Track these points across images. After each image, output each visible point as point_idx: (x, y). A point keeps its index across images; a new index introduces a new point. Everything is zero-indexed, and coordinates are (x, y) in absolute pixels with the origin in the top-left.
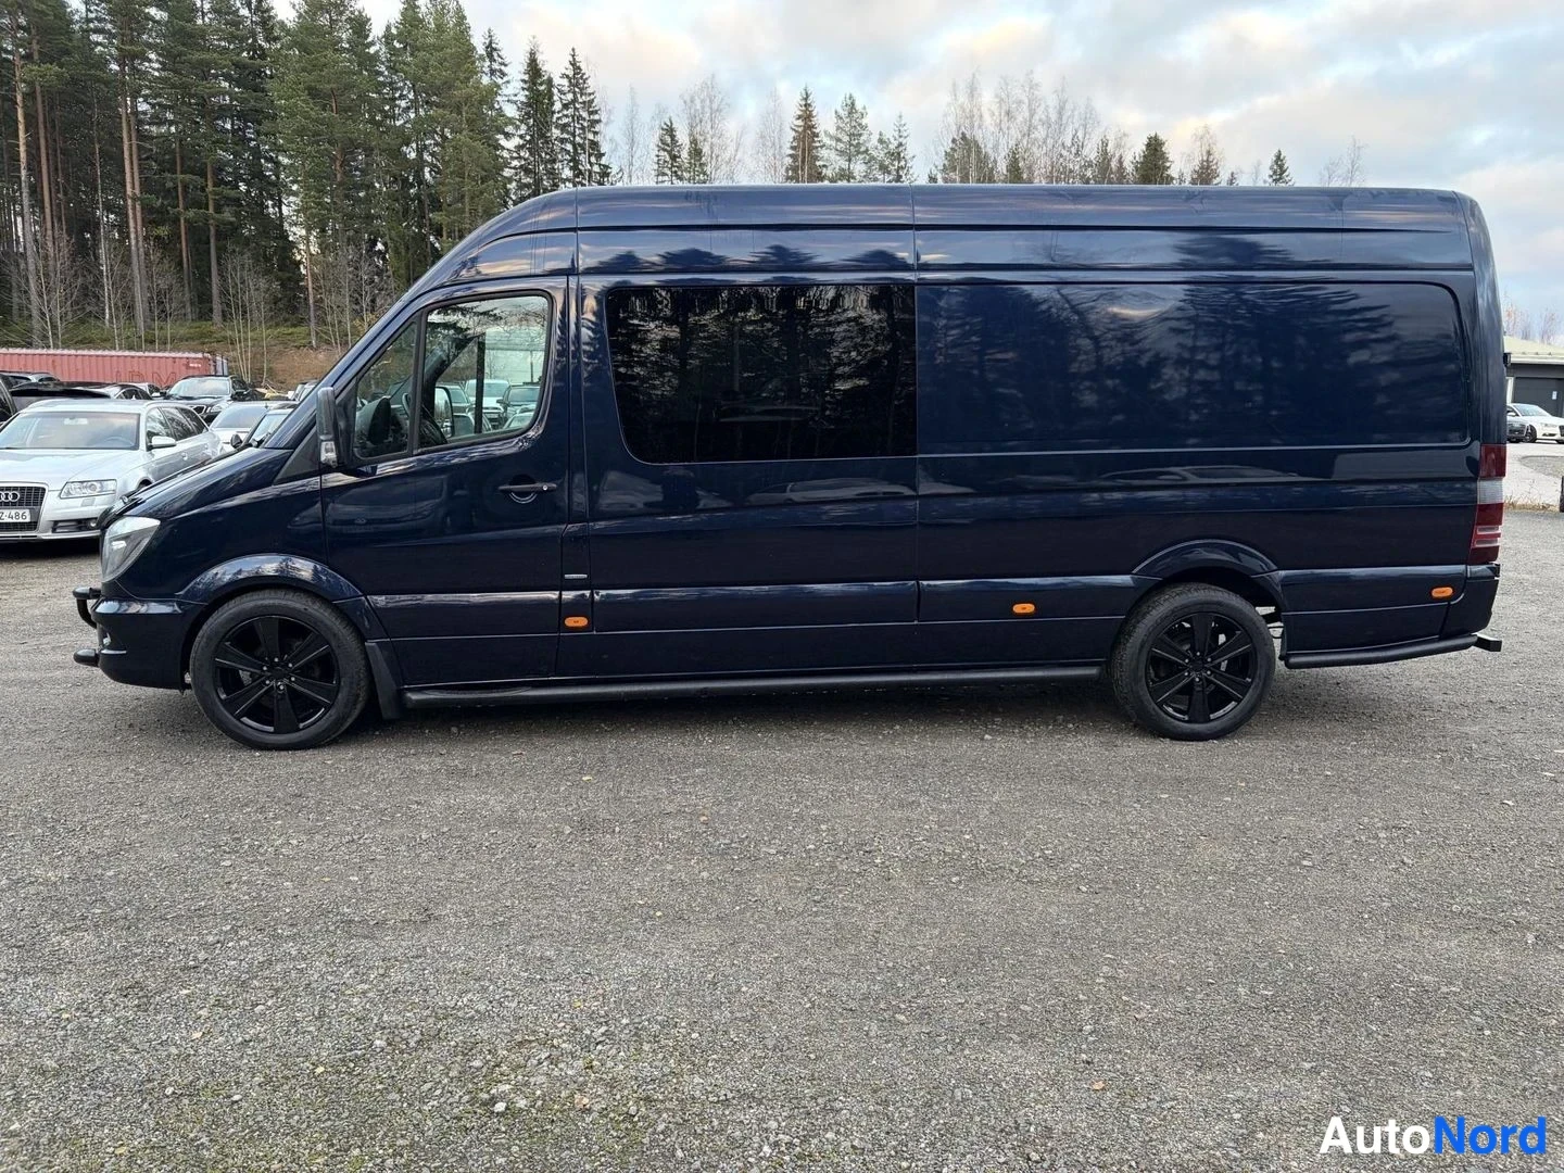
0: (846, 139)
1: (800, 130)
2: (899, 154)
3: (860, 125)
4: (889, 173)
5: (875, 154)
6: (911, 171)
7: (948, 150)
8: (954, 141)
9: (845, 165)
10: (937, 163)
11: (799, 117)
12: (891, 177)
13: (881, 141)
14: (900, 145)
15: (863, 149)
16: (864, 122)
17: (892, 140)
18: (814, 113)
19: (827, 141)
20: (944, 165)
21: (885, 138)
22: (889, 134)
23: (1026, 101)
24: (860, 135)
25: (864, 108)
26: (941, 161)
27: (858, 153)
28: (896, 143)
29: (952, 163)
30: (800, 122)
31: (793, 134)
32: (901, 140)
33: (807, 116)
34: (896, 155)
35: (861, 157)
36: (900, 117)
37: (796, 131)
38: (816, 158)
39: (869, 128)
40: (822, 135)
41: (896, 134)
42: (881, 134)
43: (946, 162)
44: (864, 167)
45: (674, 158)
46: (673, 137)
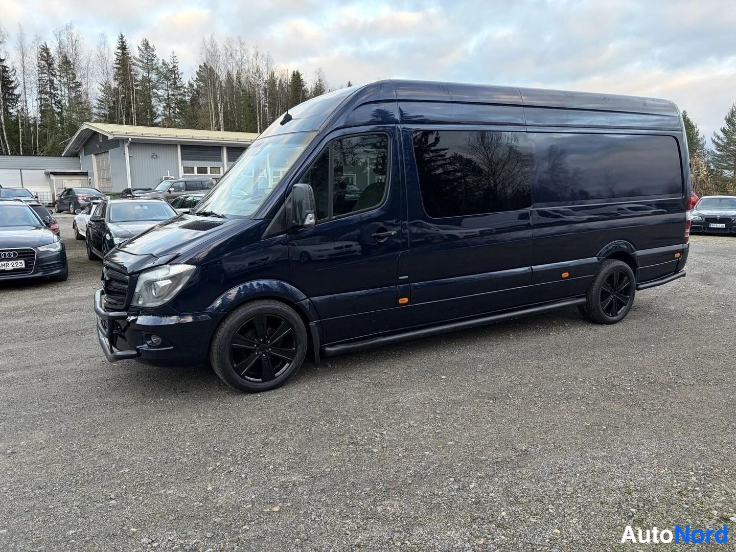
0: (145, 61)
1: (120, 54)
2: (174, 71)
3: (152, 55)
4: (170, 80)
5: (161, 70)
6: (182, 80)
7: (198, 71)
8: (200, 67)
9: (145, 74)
10: (193, 78)
11: (119, 48)
12: (171, 82)
13: (164, 64)
14: (175, 66)
15: (155, 67)
16: (155, 53)
17: (170, 64)
18: (127, 47)
19: (134, 61)
20: (197, 78)
21: (166, 63)
22: (168, 61)
23: (239, 50)
24: (153, 60)
25: (154, 46)
26: (196, 76)
27: (153, 69)
28: (172, 66)
29: (200, 78)
30: (119, 51)
31: (116, 56)
32: (175, 64)
33: (123, 47)
34: (173, 71)
35: (154, 71)
36: (173, 52)
37: (118, 55)
38: (131, 70)
39: (158, 57)
40: (132, 59)
41: (172, 61)
42: (163, 60)
43: (197, 77)
44: (156, 77)
45: (50, 65)
46: (48, 53)
